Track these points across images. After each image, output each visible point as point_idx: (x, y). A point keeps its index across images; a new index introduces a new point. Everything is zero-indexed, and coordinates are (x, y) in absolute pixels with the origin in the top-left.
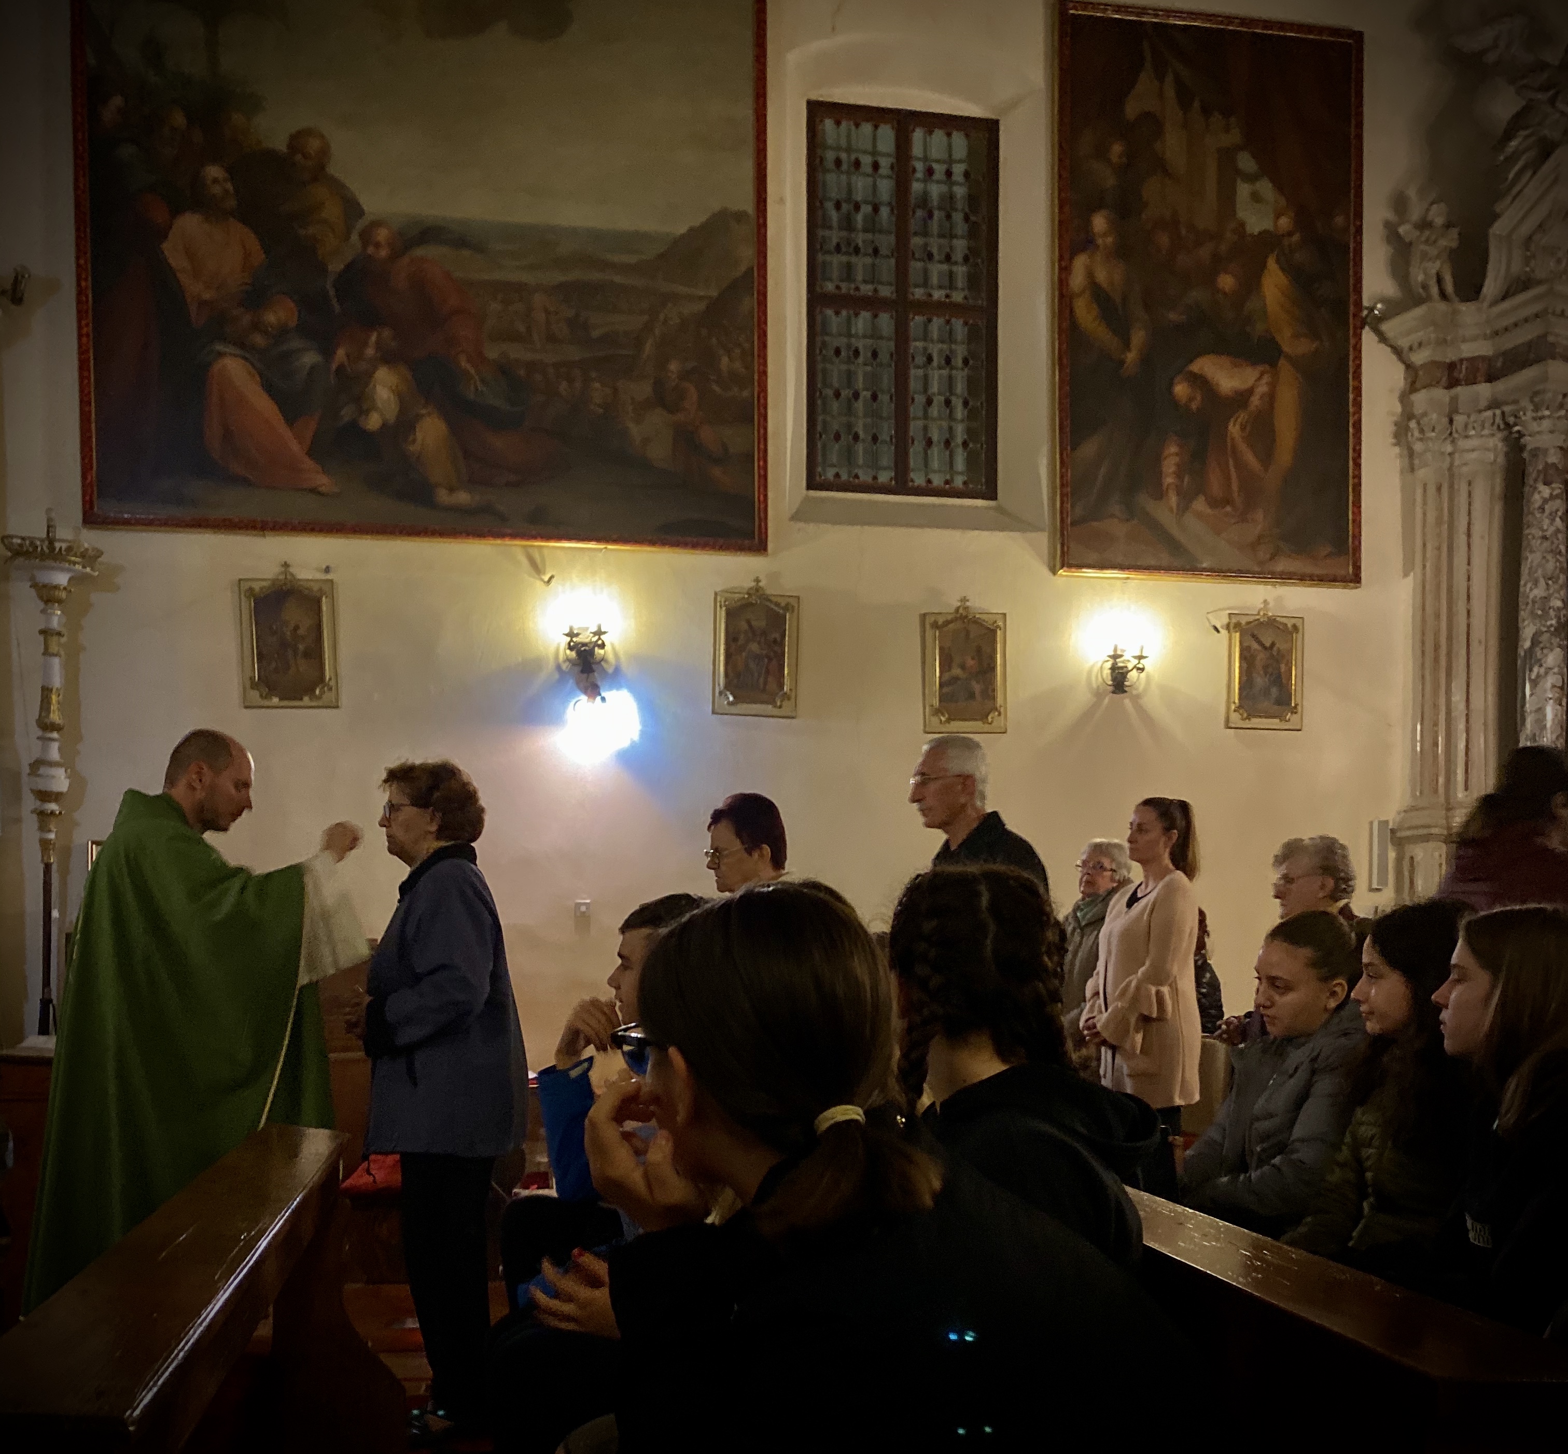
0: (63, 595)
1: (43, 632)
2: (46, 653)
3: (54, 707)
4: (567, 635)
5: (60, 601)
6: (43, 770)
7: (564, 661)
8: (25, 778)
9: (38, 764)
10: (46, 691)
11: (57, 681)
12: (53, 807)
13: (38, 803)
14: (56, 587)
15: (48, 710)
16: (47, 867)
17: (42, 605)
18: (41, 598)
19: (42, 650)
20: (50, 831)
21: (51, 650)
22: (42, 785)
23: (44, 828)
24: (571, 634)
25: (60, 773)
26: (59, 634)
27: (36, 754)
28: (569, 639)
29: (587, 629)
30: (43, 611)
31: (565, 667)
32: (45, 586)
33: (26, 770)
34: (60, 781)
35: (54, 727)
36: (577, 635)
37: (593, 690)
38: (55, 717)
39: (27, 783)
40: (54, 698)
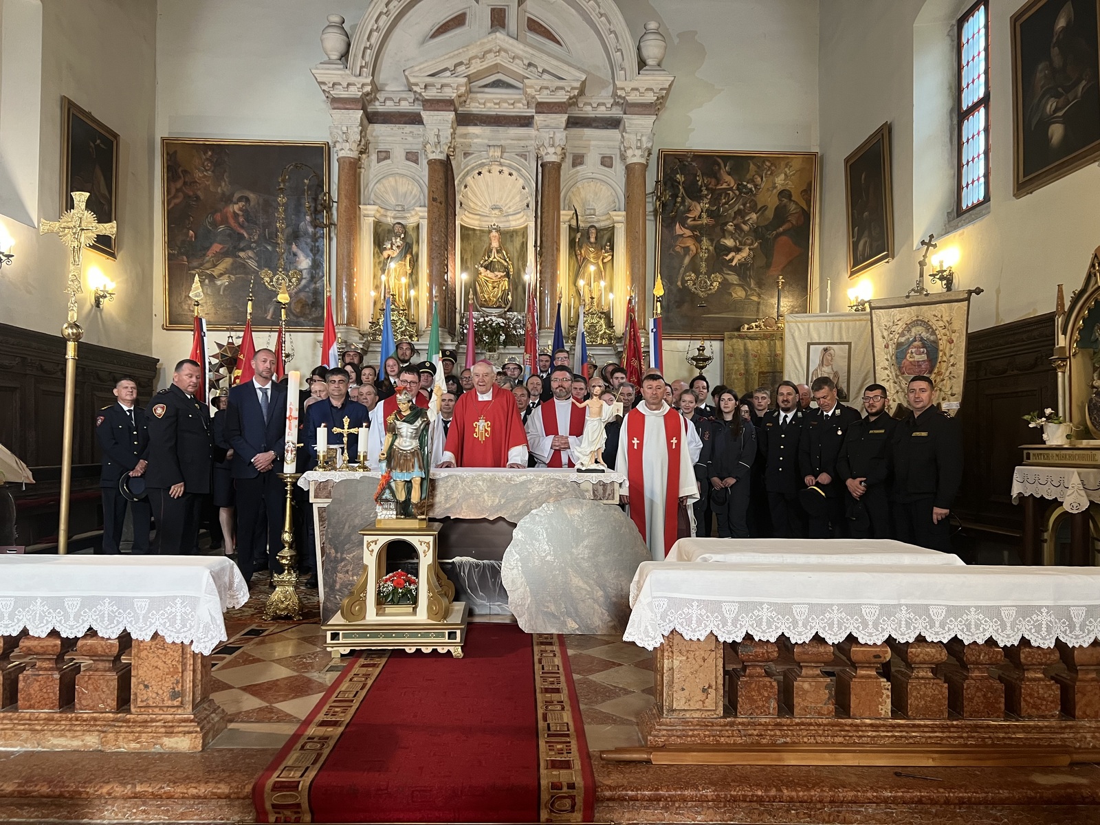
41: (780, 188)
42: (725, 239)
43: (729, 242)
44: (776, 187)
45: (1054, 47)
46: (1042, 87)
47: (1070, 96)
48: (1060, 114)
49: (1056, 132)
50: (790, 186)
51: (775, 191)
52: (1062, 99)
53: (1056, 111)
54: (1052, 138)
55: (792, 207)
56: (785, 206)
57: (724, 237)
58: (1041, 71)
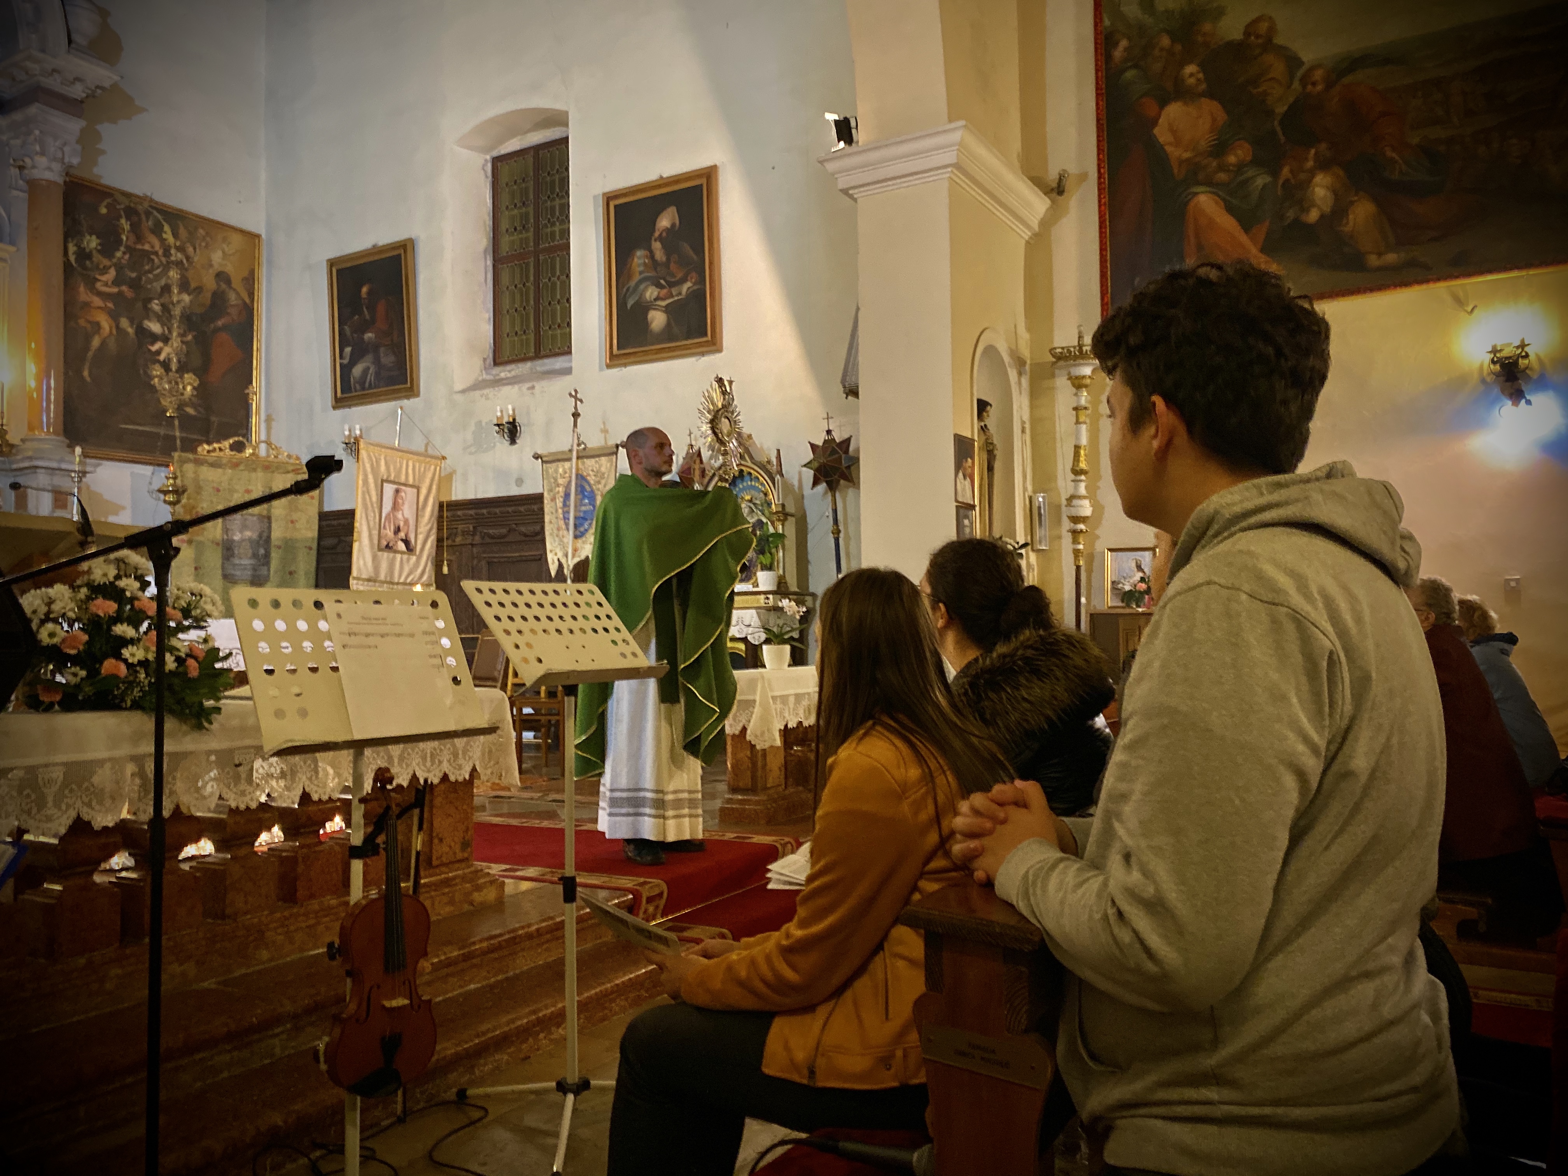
0: (1088, 381)
1: (1076, 409)
2: (1078, 422)
3: (1082, 459)
4: (1490, 352)
5: (1086, 386)
6: (1075, 502)
7: (1489, 374)
8: (1064, 509)
9: (1072, 498)
10: (1077, 448)
11: (1084, 441)
12: (1082, 526)
13: (1072, 524)
14: (1084, 377)
15: (1078, 461)
16: (1078, 568)
17: (1074, 390)
18: (1074, 385)
19: (1074, 420)
20: (1079, 543)
21: (1081, 420)
22: (1074, 512)
23: (1075, 541)
24: (1494, 351)
25: (1086, 503)
26: (1086, 408)
27: (1071, 491)
28: (1492, 356)
29: (1509, 345)
30: (1076, 395)
31: (1488, 379)
32: (1077, 378)
33: (1064, 502)
34: (1086, 509)
35: (1082, 472)
36: (1501, 351)
37: (1517, 395)
38: (1083, 465)
39: (1065, 512)
40: (1082, 452)
41: (217, 267)
42: (150, 320)
43: (155, 327)
44: (211, 266)
45: (655, 240)
46: (641, 273)
47: (674, 291)
48: (664, 303)
49: (657, 319)
50: (229, 269)
51: (211, 271)
52: (665, 291)
53: (656, 299)
54: (652, 323)
55: (232, 297)
56: (223, 292)
57: (148, 318)
58: (639, 258)
